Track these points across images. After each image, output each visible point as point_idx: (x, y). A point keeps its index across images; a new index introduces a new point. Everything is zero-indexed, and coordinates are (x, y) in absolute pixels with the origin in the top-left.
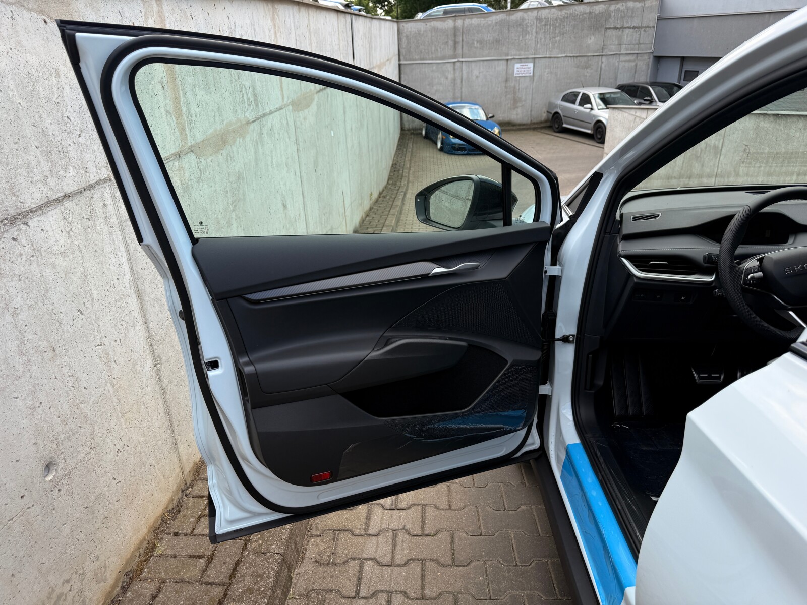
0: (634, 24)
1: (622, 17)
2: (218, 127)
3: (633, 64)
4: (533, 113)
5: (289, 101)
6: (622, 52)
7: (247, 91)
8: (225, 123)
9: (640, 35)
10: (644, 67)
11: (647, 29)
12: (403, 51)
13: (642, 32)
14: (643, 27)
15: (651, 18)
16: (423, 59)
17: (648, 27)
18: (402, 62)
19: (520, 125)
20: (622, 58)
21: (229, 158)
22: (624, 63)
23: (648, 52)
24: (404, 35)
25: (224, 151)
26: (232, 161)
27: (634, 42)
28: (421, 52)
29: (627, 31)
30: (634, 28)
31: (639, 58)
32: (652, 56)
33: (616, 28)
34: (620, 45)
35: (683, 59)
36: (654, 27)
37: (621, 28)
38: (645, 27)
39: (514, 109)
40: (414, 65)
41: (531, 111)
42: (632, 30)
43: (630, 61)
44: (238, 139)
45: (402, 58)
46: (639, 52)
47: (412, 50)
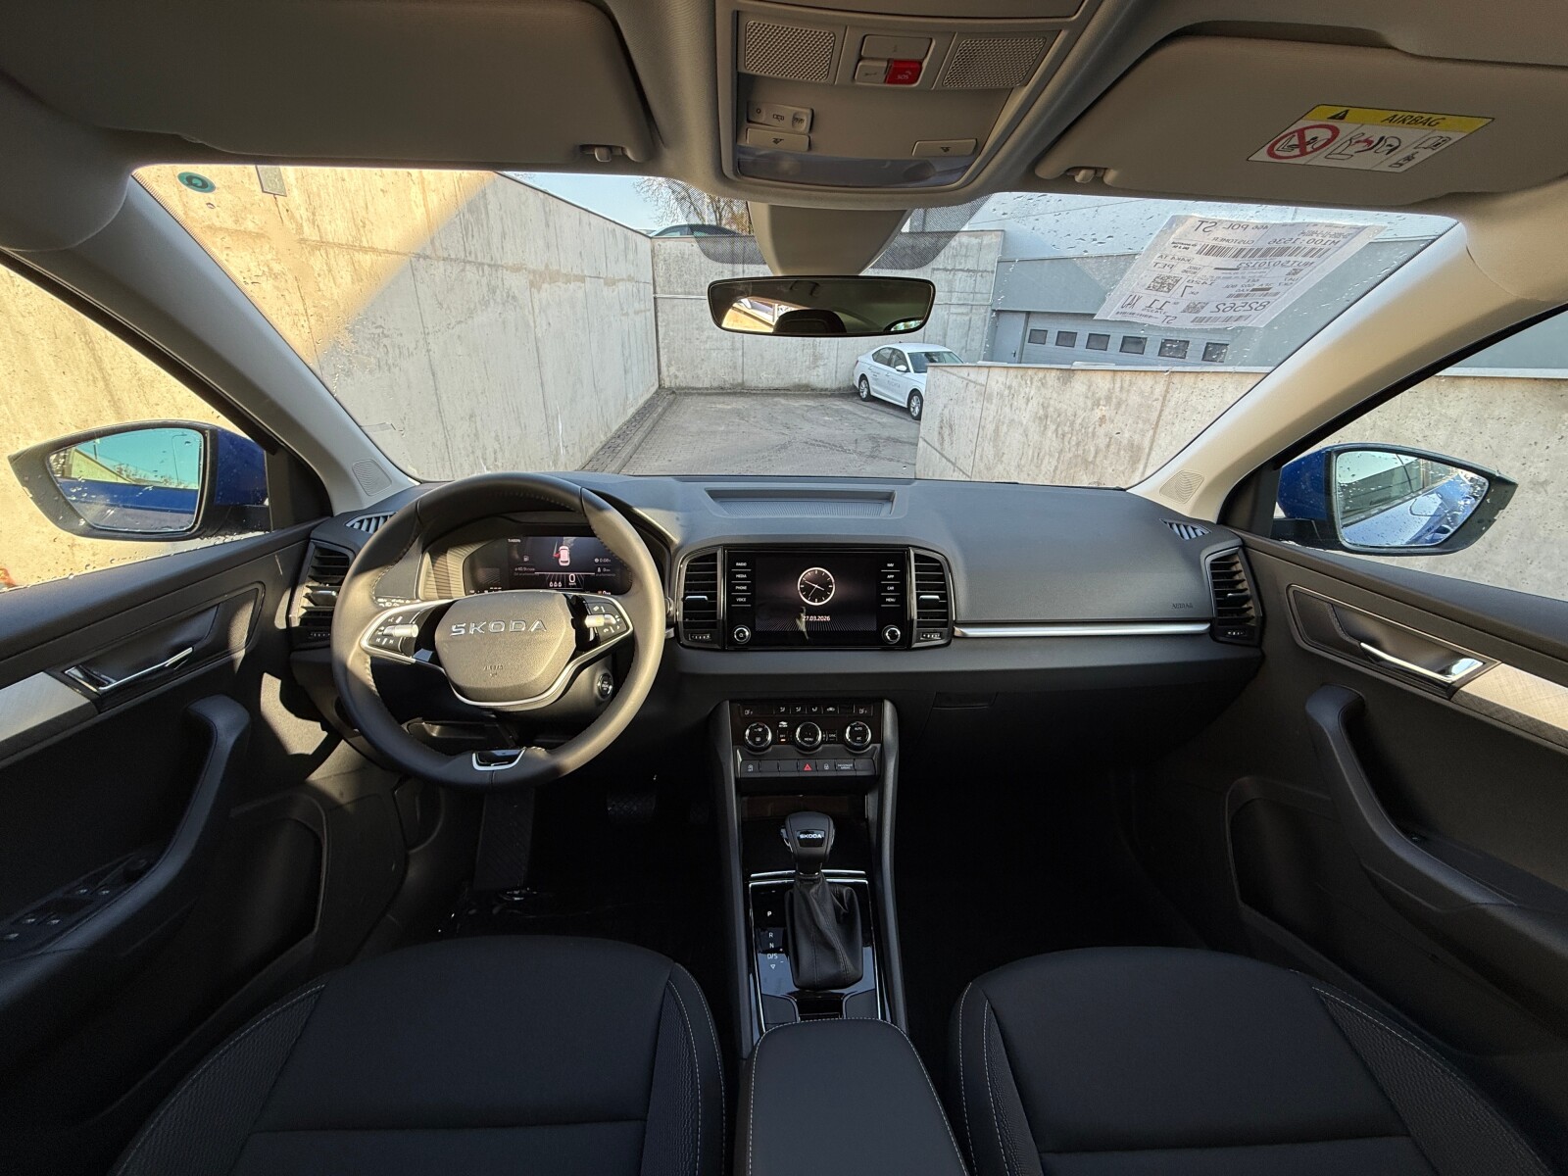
0: (969, 266)
1: (954, 256)
3: (967, 318)
4: (838, 375)
6: (953, 301)
9: (975, 280)
10: (980, 323)
11: (984, 274)
12: (660, 280)
13: (979, 278)
14: (980, 271)
15: (990, 259)
16: (689, 294)
17: (985, 271)
18: (657, 296)
19: (822, 390)
20: (953, 309)
22: (955, 316)
23: (986, 303)
24: (661, 257)
27: (967, 290)
28: (685, 283)
29: (960, 274)
30: (968, 271)
31: (974, 311)
32: (990, 309)
33: (946, 270)
34: (951, 292)
35: (1028, 313)
36: (993, 272)
37: (951, 270)
38: (982, 272)
39: (814, 368)
40: (676, 301)
41: (836, 372)
42: (966, 274)
43: (962, 314)
45: (658, 289)
46: (974, 303)
47: (672, 279)
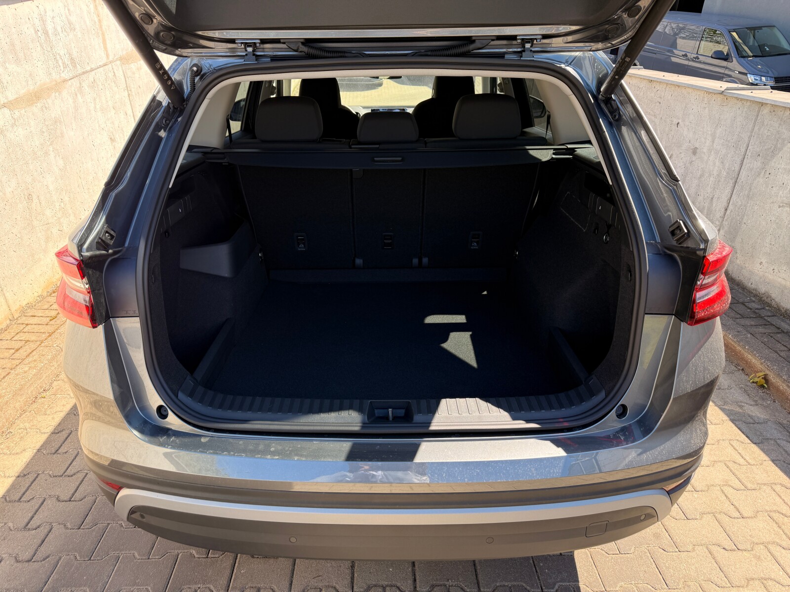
2: (31, 88)
5: (116, 57)
7: (63, 58)
8: (38, 84)
21: (44, 109)
25: (38, 104)
26: (48, 110)
44: (54, 94)
